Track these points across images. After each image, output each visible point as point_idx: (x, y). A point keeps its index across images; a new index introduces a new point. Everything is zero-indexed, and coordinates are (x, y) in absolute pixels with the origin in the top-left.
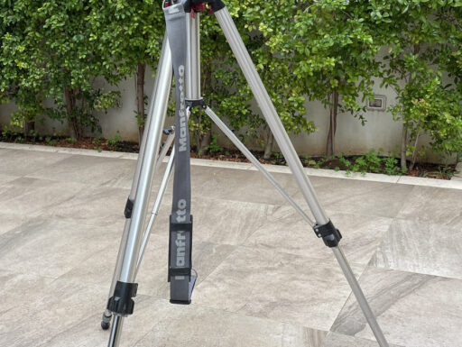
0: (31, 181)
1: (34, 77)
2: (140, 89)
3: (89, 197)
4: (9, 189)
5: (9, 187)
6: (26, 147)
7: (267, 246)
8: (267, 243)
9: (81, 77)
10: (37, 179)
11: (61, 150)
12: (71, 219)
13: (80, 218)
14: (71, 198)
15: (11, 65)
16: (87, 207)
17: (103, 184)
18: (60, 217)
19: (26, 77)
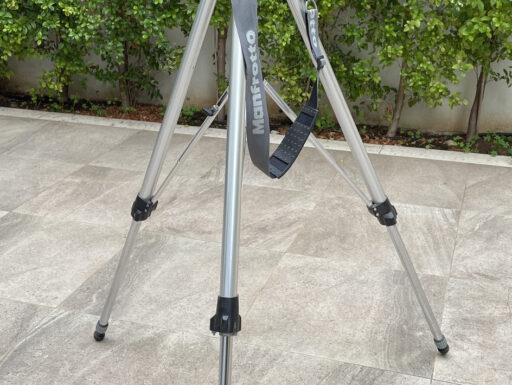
0: (104, 171)
1: (86, 27)
2: (221, 44)
3: (195, 197)
4: (78, 185)
5: (78, 180)
6: (67, 118)
7: (486, 276)
8: (482, 272)
9: (156, 28)
10: (109, 169)
11: (118, 123)
12: (191, 234)
13: (204, 233)
14: (174, 198)
15: (53, 9)
16: (203, 214)
17: (203, 177)
18: (176, 231)
19: (74, 26)
